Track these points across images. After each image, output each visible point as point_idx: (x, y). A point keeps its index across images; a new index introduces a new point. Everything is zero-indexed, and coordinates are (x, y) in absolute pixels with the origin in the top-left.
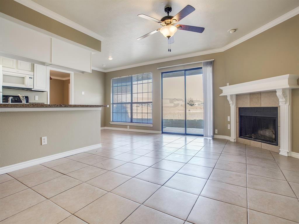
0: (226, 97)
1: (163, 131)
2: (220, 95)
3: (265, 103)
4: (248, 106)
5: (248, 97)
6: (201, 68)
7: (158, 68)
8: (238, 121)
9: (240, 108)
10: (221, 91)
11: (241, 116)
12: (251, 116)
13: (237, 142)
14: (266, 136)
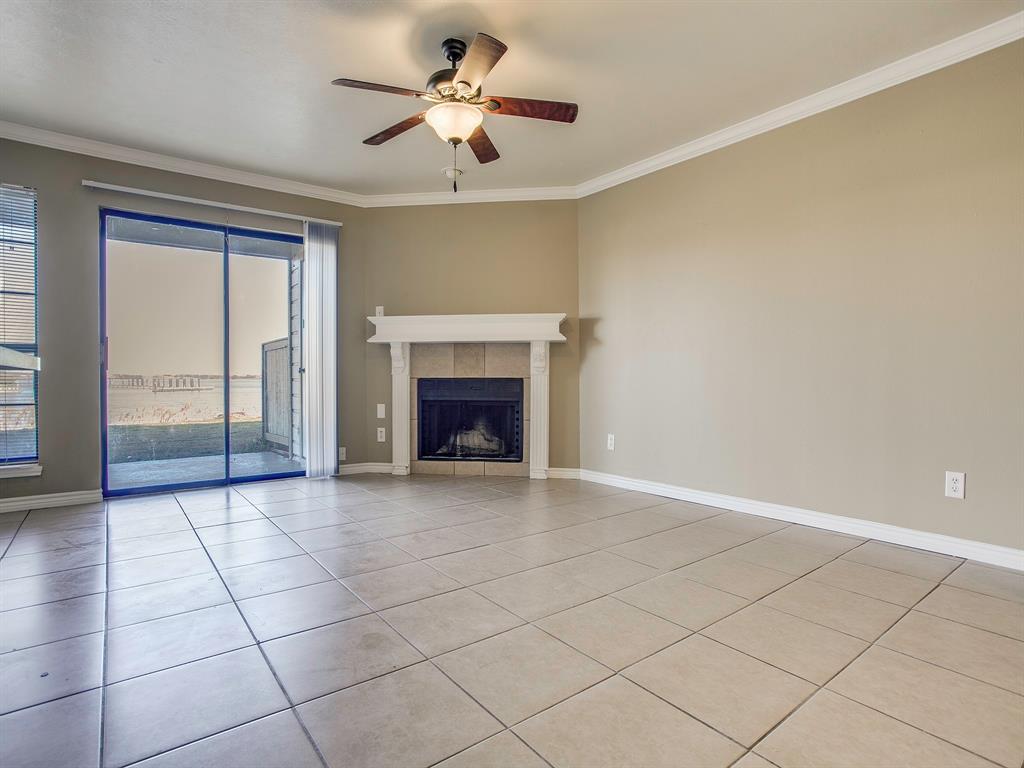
0: (387, 346)
1: (109, 489)
2: (370, 341)
3: (493, 369)
4: (449, 374)
5: (451, 351)
6: (300, 240)
7: (85, 182)
8: (416, 416)
9: (421, 382)
10: (372, 330)
11: (423, 401)
12: (457, 401)
13: (411, 474)
14: (469, 448)
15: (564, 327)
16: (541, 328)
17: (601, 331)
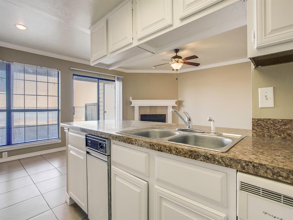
2: (130, 106)
3: (159, 112)
4: (148, 113)
5: (149, 108)
7: (71, 68)
9: (141, 115)
15: (176, 103)
16: (171, 103)
17: (184, 104)
